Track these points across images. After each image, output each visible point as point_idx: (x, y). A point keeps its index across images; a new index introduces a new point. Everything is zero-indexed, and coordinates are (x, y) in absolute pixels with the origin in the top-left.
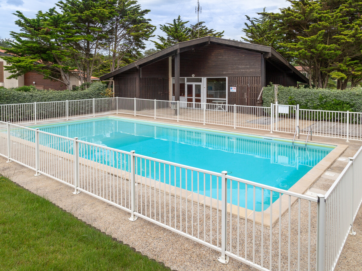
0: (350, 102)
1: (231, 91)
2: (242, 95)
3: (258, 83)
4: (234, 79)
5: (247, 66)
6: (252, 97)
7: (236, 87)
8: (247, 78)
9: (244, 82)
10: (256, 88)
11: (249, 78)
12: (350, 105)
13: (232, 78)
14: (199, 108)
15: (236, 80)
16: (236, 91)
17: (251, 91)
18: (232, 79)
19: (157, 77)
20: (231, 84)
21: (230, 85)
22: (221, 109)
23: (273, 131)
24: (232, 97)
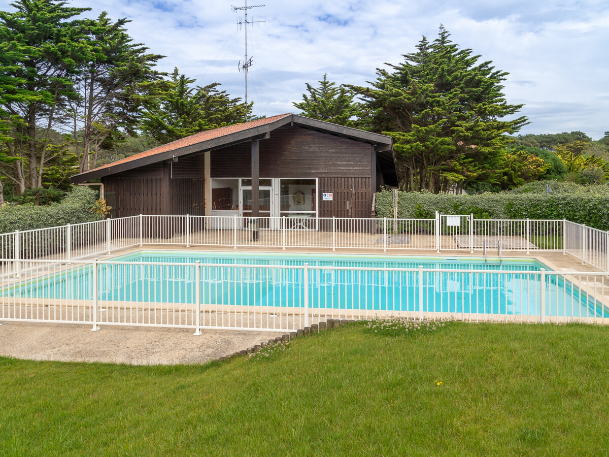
0: (489, 209)
1: (324, 200)
2: (343, 205)
3: (367, 187)
4: (329, 181)
5: (350, 163)
6: (358, 208)
7: (332, 194)
8: (350, 179)
9: (346, 186)
10: (364, 194)
11: (353, 180)
12: (490, 212)
13: (326, 179)
14: (265, 227)
15: (333, 183)
16: (332, 199)
17: (357, 198)
18: (326, 182)
19: (191, 177)
20: (324, 188)
21: (323, 190)
22: (303, 228)
23: (441, 249)
24: (326, 207)
